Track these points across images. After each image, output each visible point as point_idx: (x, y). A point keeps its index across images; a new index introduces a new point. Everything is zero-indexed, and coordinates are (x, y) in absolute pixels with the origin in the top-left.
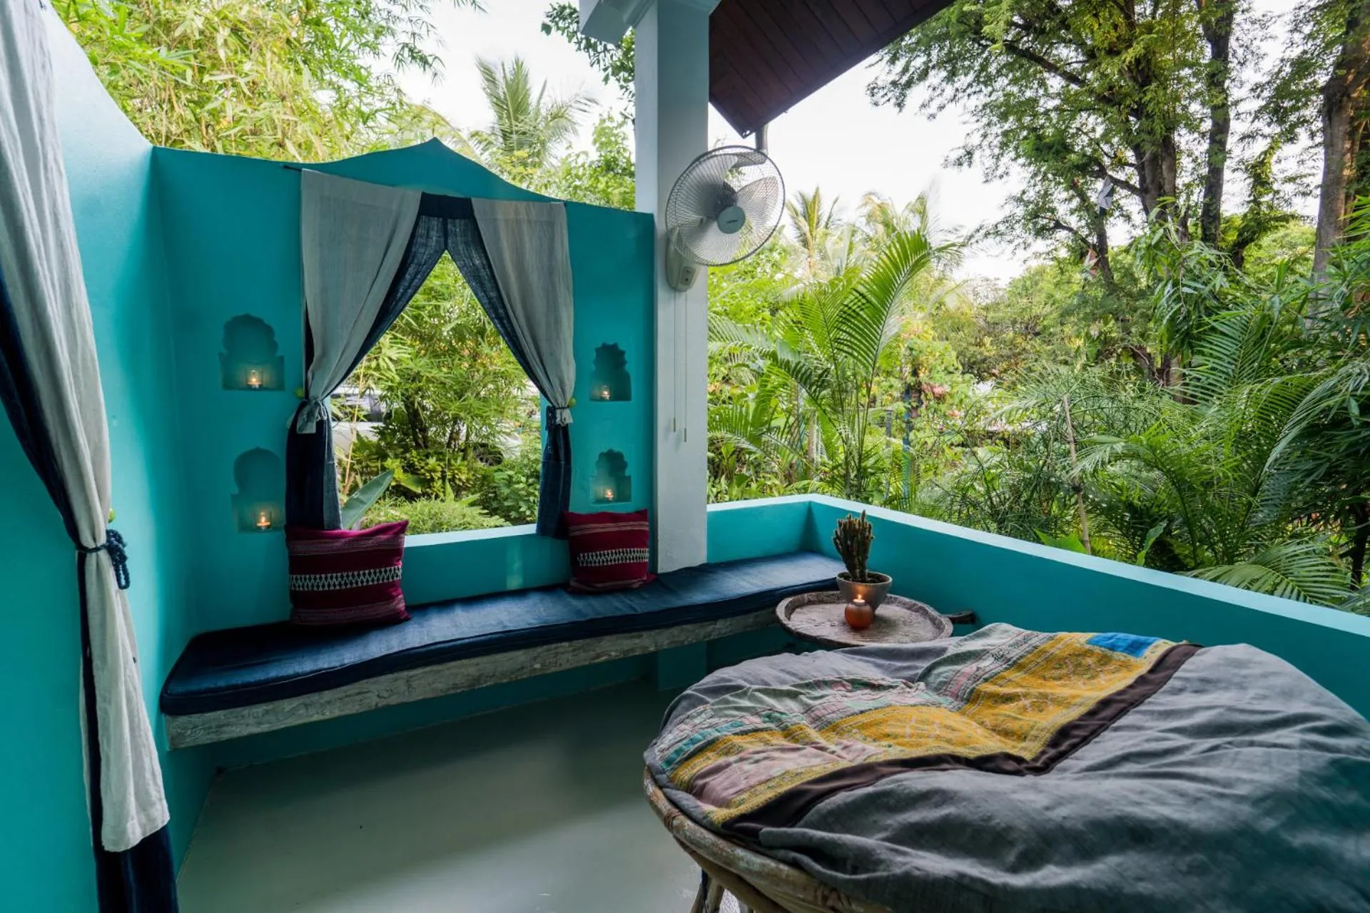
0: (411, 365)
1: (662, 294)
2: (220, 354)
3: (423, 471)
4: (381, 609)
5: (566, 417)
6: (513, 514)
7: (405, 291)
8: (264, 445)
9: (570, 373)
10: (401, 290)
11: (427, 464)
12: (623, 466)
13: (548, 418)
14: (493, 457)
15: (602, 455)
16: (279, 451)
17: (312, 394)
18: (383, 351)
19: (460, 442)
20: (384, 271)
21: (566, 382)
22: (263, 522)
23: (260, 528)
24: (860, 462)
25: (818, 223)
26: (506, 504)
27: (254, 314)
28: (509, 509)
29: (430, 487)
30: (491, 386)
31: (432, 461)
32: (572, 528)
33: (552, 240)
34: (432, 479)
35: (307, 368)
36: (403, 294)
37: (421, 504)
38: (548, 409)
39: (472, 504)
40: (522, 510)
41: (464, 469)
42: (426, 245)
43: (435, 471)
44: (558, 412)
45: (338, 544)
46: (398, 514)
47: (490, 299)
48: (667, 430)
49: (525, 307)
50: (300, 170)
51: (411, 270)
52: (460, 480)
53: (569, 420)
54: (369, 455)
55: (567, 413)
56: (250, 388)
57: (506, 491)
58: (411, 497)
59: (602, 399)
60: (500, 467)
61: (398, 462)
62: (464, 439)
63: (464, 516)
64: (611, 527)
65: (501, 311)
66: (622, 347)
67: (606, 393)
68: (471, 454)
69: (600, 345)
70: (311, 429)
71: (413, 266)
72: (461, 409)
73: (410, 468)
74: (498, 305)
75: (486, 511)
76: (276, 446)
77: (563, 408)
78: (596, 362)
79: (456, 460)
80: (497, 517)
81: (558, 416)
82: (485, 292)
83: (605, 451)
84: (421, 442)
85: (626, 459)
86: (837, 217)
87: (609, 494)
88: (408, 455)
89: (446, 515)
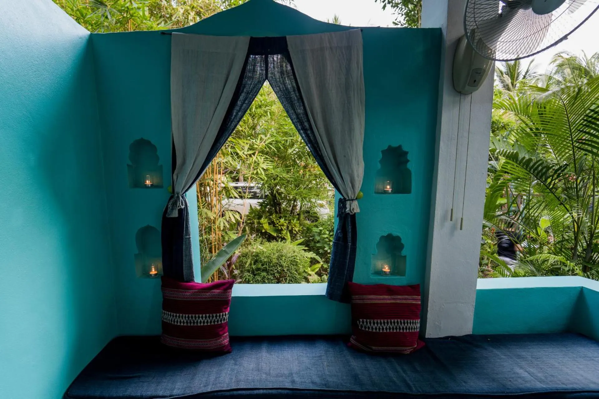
0: (273, 172)
1: (447, 98)
2: (128, 165)
3: (277, 225)
4: (211, 344)
5: (354, 207)
6: (321, 251)
7: (237, 114)
8: (152, 224)
9: (359, 171)
10: (235, 114)
11: (280, 222)
12: (401, 247)
13: (340, 208)
14: (315, 218)
15: (382, 237)
16: (158, 226)
17: (176, 190)
18: (260, 165)
19: (297, 211)
20: (222, 100)
21: (356, 178)
22: (153, 272)
23: (151, 275)
24: (591, 239)
25: (518, 77)
26: (318, 245)
27: (145, 138)
28: (319, 248)
29: (280, 233)
30: (314, 182)
31: (282, 220)
32: (353, 297)
33: (349, 61)
34: (282, 230)
35: (173, 173)
36: (236, 116)
37: (273, 245)
38: (340, 201)
39: (300, 244)
40: (326, 249)
41: (298, 225)
42: (252, 78)
43: (283, 225)
44: (348, 203)
45: (188, 294)
46: (262, 248)
47: (297, 115)
48: (444, 218)
49: (325, 120)
50: (171, 34)
51: (242, 98)
52: (295, 230)
53: (357, 210)
54: (254, 216)
55: (355, 204)
56: (146, 187)
57: (318, 238)
58: (270, 238)
59: (385, 192)
60: (316, 223)
61: (266, 220)
62: (299, 209)
63: (294, 252)
64: (386, 299)
65: (306, 124)
66: (405, 148)
67: (388, 187)
68: (302, 216)
69: (386, 148)
70: (175, 214)
71: (243, 94)
72: (296, 194)
73: (272, 223)
74: (304, 120)
75: (306, 248)
76: (157, 224)
77: (352, 200)
78: (381, 162)
79: (293, 220)
80: (312, 252)
81: (348, 206)
82: (294, 110)
83: (385, 234)
84: (278, 210)
85: (403, 241)
86: (533, 71)
87: (387, 269)
88: (271, 217)
89: (285, 251)
